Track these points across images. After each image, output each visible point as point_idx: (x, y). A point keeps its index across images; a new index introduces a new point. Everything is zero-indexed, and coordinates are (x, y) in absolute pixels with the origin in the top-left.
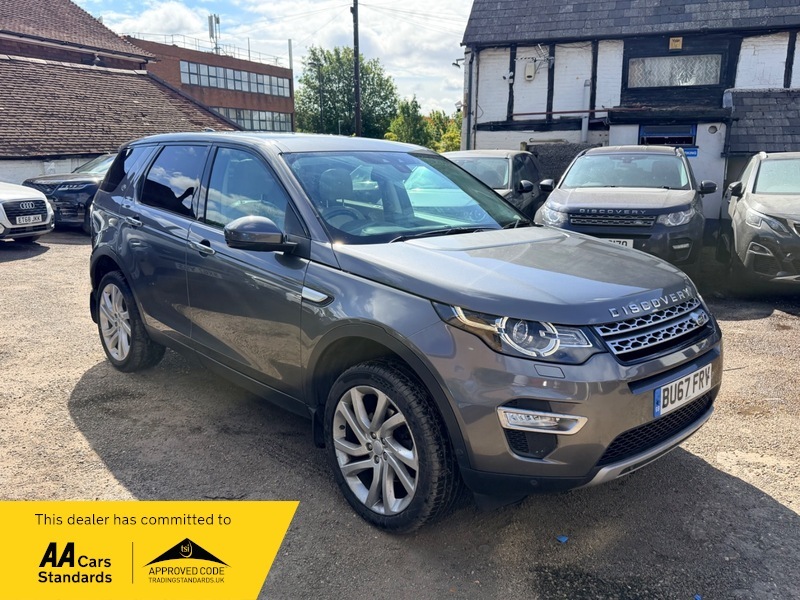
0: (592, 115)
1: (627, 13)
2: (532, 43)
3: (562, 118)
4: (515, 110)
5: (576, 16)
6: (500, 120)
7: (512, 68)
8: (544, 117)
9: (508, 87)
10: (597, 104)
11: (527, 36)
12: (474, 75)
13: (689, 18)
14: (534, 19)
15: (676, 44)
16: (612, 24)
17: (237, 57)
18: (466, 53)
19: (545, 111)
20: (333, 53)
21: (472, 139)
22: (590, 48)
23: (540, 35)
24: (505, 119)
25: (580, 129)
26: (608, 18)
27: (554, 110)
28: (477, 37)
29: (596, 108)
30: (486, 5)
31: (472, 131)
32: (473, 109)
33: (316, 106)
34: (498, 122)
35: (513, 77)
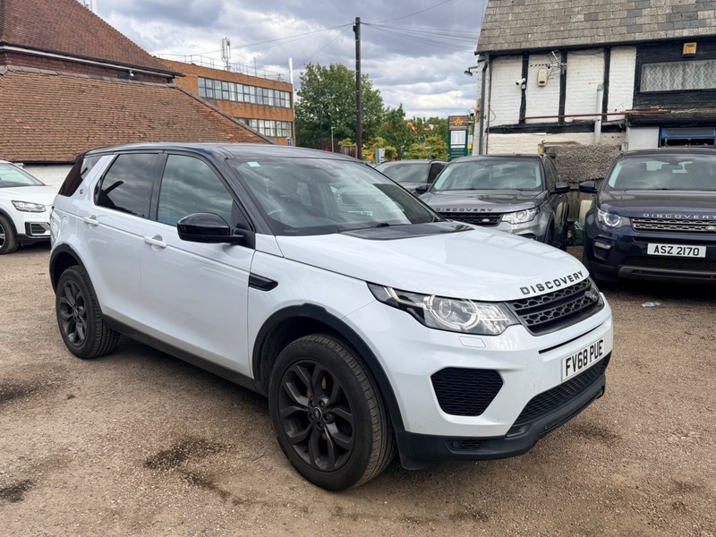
0: (604, 118)
1: (639, 21)
2: (544, 52)
3: (574, 121)
4: (528, 114)
5: (588, 25)
6: (512, 123)
7: (525, 74)
8: (556, 120)
9: (520, 92)
10: (609, 107)
11: (540, 44)
12: (487, 82)
13: (703, 24)
14: (546, 28)
15: (690, 49)
16: (625, 31)
17: (245, 73)
18: (479, 61)
19: (557, 114)
20: (328, 69)
21: (485, 141)
22: (603, 55)
23: (553, 43)
24: (517, 122)
25: (593, 131)
26: (621, 25)
27: (566, 113)
28: (491, 46)
29: (608, 112)
30: (497, 17)
31: (484, 134)
32: (486, 113)
33: (312, 115)
34: (510, 125)
35: (525, 83)
